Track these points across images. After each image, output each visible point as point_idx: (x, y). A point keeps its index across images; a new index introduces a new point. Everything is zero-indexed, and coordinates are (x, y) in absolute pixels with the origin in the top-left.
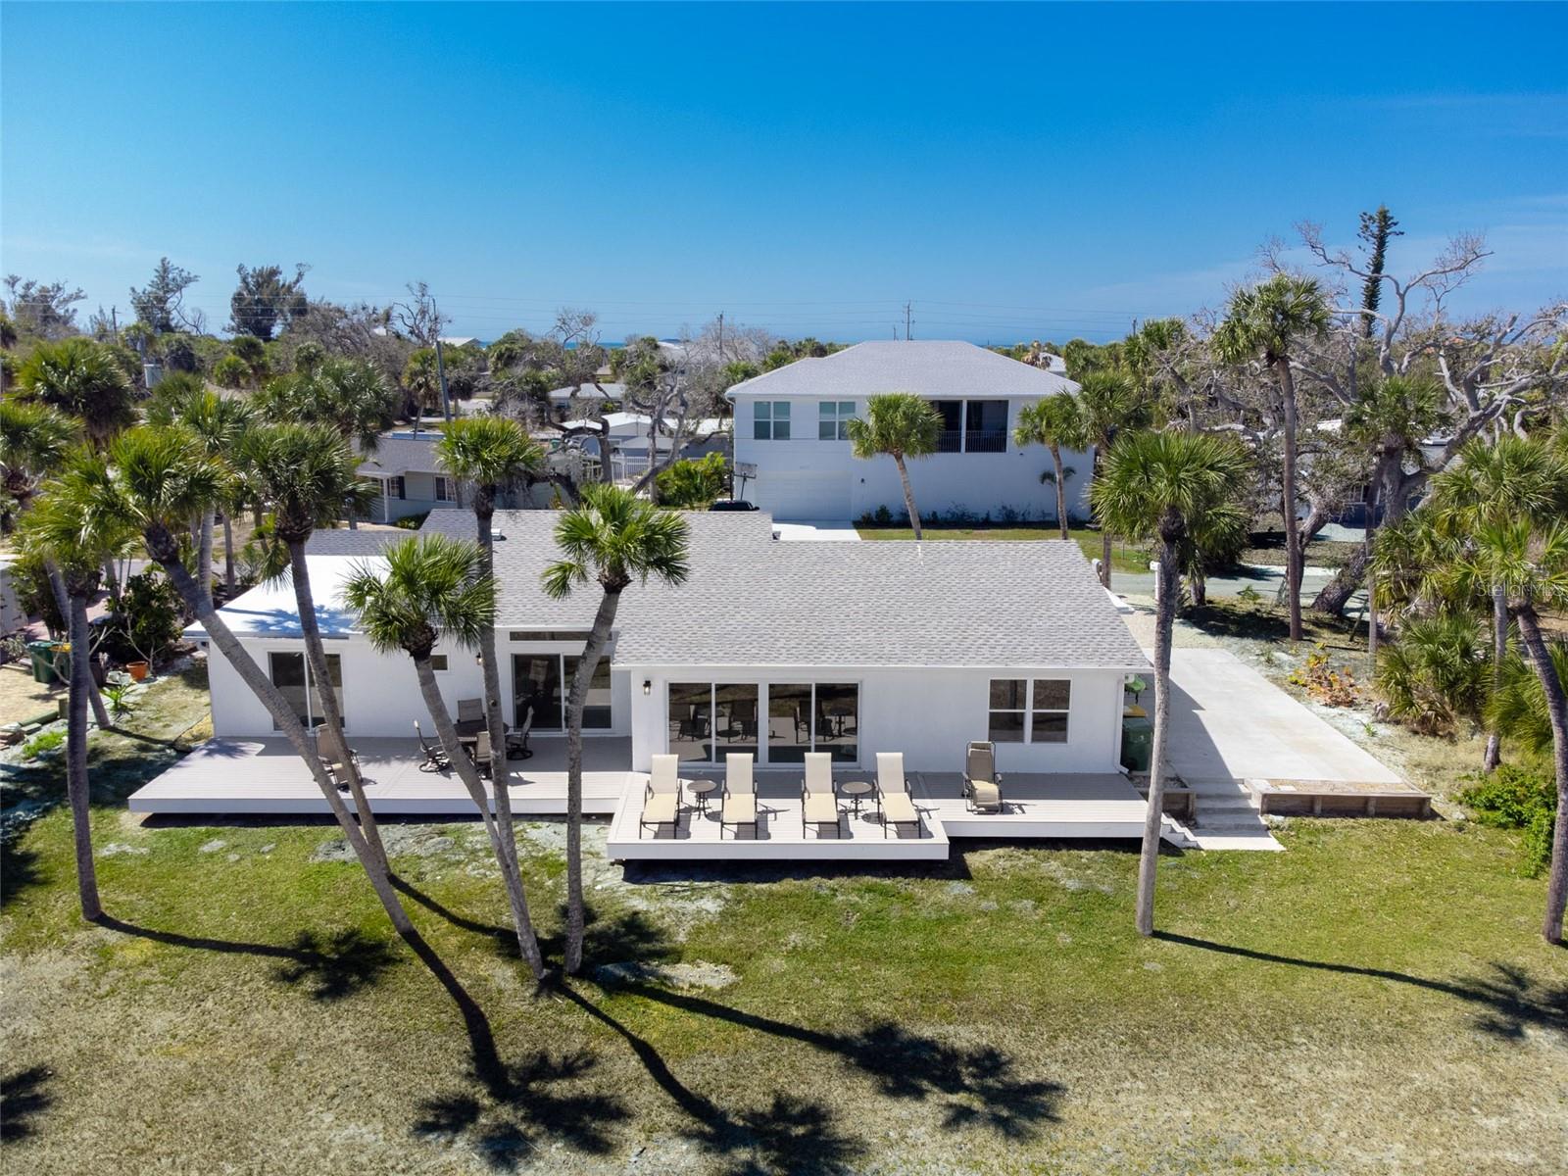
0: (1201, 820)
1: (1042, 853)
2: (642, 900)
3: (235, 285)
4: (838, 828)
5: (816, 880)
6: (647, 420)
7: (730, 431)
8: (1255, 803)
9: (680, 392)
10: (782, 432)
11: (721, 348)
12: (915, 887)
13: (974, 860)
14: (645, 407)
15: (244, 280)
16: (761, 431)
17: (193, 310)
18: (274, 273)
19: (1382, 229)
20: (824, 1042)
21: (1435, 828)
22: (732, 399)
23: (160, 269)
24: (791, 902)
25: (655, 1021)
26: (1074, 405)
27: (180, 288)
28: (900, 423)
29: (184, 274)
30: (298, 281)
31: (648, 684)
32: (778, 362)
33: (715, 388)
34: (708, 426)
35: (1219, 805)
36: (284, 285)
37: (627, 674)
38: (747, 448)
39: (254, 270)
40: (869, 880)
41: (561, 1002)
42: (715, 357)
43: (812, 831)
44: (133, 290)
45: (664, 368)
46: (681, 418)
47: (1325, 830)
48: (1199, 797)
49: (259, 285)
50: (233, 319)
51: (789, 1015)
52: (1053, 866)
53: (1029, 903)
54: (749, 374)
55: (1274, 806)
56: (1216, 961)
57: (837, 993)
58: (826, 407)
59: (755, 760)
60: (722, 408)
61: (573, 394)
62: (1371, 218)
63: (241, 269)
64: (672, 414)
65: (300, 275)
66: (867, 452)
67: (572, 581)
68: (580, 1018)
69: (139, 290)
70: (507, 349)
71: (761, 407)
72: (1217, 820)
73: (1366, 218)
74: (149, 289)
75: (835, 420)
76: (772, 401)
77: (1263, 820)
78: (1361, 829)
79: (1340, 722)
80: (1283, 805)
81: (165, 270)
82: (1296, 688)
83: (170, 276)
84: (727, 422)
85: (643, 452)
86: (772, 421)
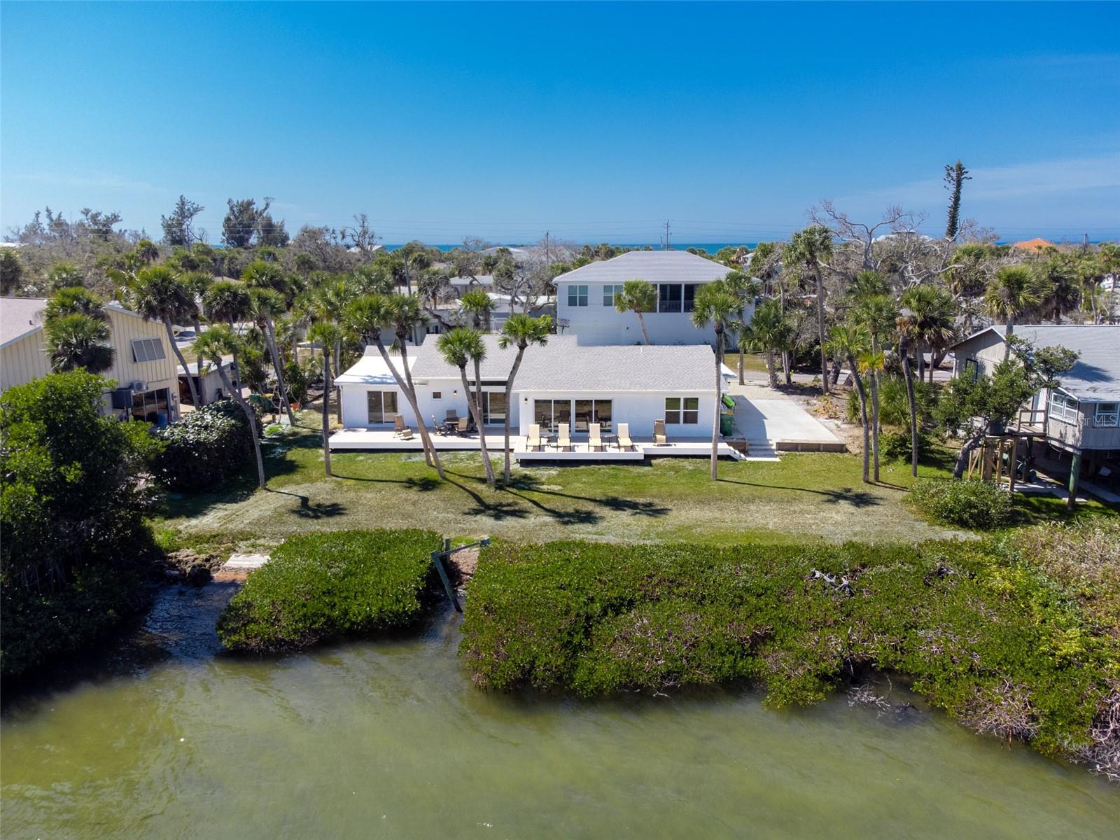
0: (750, 453)
1: (681, 460)
2: (528, 471)
3: (226, 211)
4: (602, 449)
5: (592, 466)
6: (509, 298)
7: (555, 303)
8: (774, 447)
9: (528, 280)
10: (584, 302)
11: (547, 253)
12: (631, 468)
13: (654, 462)
14: (508, 289)
15: (231, 209)
16: (572, 302)
17: (199, 229)
18: (250, 203)
19: (959, 176)
20: (594, 501)
21: (846, 455)
22: (556, 285)
23: (180, 203)
24: (583, 472)
25: (536, 496)
26: (723, 286)
27: (192, 215)
28: (638, 295)
29: (195, 206)
30: (266, 209)
31: (526, 400)
32: (582, 263)
33: (546, 278)
34: (542, 300)
35: (758, 447)
36: (256, 212)
37: (518, 395)
38: (564, 311)
39: (238, 202)
40: (613, 466)
41: (503, 492)
42: (544, 259)
43: (592, 449)
44: (163, 216)
45: (517, 267)
46: (528, 295)
47: (800, 455)
48: (750, 445)
49: (241, 212)
50: (224, 234)
51: (583, 495)
52: (686, 463)
53: (673, 473)
54: (564, 270)
55: (781, 448)
56: (737, 486)
57: (598, 491)
58: (607, 288)
59: (570, 426)
60: (551, 289)
61: (471, 283)
62: (951, 169)
63: (229, 202)
64: (523, 293)
65: (267, 205)
66: (623, 309)
67: (508, 344)
68: (511, 496)
69: (167, 217)
70: (419, 255)
71: (572, 288)
72: (756, 453)
73: (949, 169)
74: (173, 216)
75: (612, 295)
76: (578, 285)
77: (776, 453)
78: (815, 455)
79: (827, 424)
80: (785, 447)
81: (183, 204)
82: (815, 414)
83: (186, 207)
84: (552, 299)
85: (505, 315)
86: (578, 296)
